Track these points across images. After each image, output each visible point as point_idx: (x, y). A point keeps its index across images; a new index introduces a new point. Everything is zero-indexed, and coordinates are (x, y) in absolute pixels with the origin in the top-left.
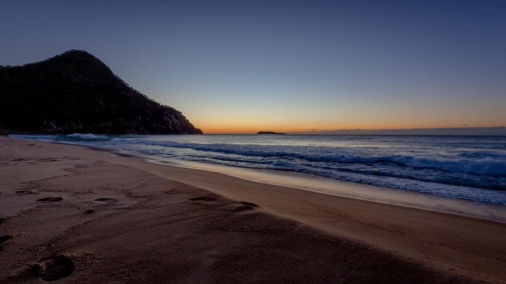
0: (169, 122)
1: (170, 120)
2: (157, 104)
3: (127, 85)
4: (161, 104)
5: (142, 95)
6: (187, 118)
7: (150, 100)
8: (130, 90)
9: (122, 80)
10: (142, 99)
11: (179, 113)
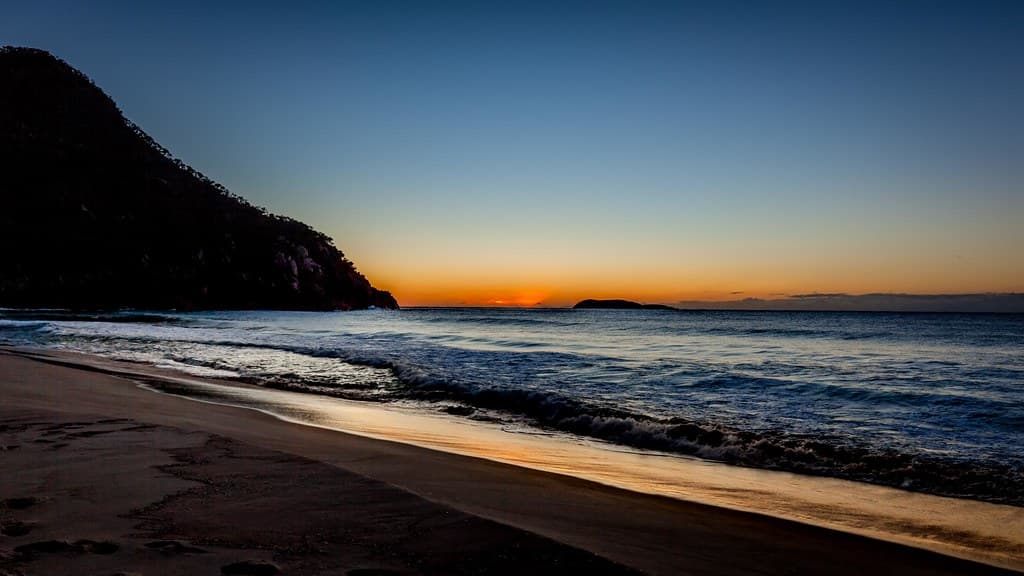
0: (290, 268)
1: (294, 263)
2: (255, 213)
3: (165, 151)
4: (267, 213)
5: (207, 183)
6: (348, 257)
7: (233, 200)
8: (172, 169)
9: (150, 138)
10: (208, 194)
11: (323, 239)
